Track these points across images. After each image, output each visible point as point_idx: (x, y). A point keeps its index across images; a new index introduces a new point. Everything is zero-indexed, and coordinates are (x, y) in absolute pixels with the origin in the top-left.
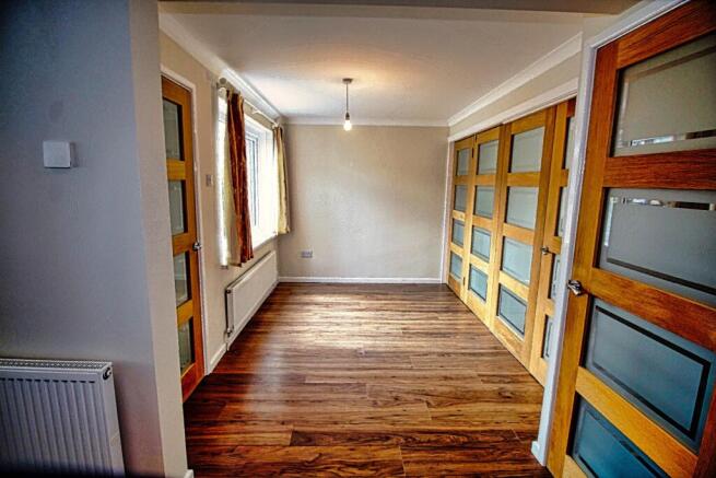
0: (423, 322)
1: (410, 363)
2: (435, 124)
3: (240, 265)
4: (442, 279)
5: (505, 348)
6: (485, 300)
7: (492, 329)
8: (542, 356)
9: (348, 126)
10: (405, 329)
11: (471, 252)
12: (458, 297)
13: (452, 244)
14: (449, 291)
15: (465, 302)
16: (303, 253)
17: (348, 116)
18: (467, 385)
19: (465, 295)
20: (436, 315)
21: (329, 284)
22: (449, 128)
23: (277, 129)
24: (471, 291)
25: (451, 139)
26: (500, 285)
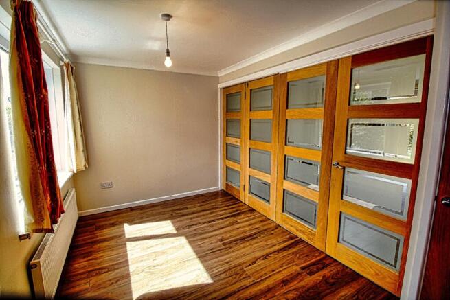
0: (229, 228)
1: (248, 277)
2: (207, 74)
3: (51, 231)
4: (220, 187)
5: (297, 237)
6: (269, 201)
7: (279, 222)
8: (338, 241)
9: (168, 62)
10: (221, 240)
11: (250, 167)
12: (238, 200)
13: (227, 161)
14: (229, 196)
15: (247, 203)
16: (103, 185)
17: (168, 53)
18: (302, 283)
19: (246, 198)
20: (235, 219)
21: (132, 209)
22: (218, 77)
23: (67, 65)
24: (251, 195)
25: (221, 86)
26: (284, 190)
